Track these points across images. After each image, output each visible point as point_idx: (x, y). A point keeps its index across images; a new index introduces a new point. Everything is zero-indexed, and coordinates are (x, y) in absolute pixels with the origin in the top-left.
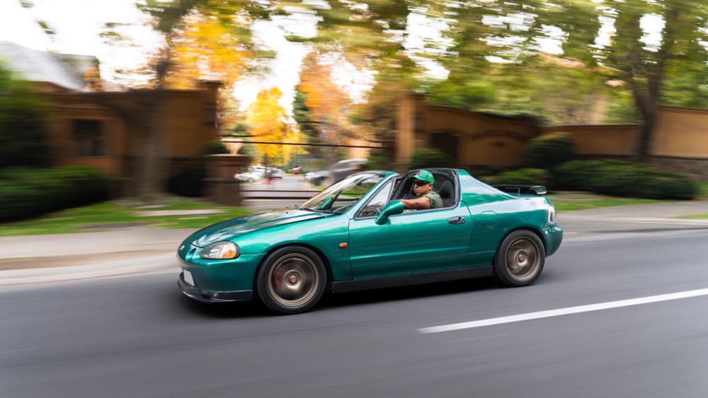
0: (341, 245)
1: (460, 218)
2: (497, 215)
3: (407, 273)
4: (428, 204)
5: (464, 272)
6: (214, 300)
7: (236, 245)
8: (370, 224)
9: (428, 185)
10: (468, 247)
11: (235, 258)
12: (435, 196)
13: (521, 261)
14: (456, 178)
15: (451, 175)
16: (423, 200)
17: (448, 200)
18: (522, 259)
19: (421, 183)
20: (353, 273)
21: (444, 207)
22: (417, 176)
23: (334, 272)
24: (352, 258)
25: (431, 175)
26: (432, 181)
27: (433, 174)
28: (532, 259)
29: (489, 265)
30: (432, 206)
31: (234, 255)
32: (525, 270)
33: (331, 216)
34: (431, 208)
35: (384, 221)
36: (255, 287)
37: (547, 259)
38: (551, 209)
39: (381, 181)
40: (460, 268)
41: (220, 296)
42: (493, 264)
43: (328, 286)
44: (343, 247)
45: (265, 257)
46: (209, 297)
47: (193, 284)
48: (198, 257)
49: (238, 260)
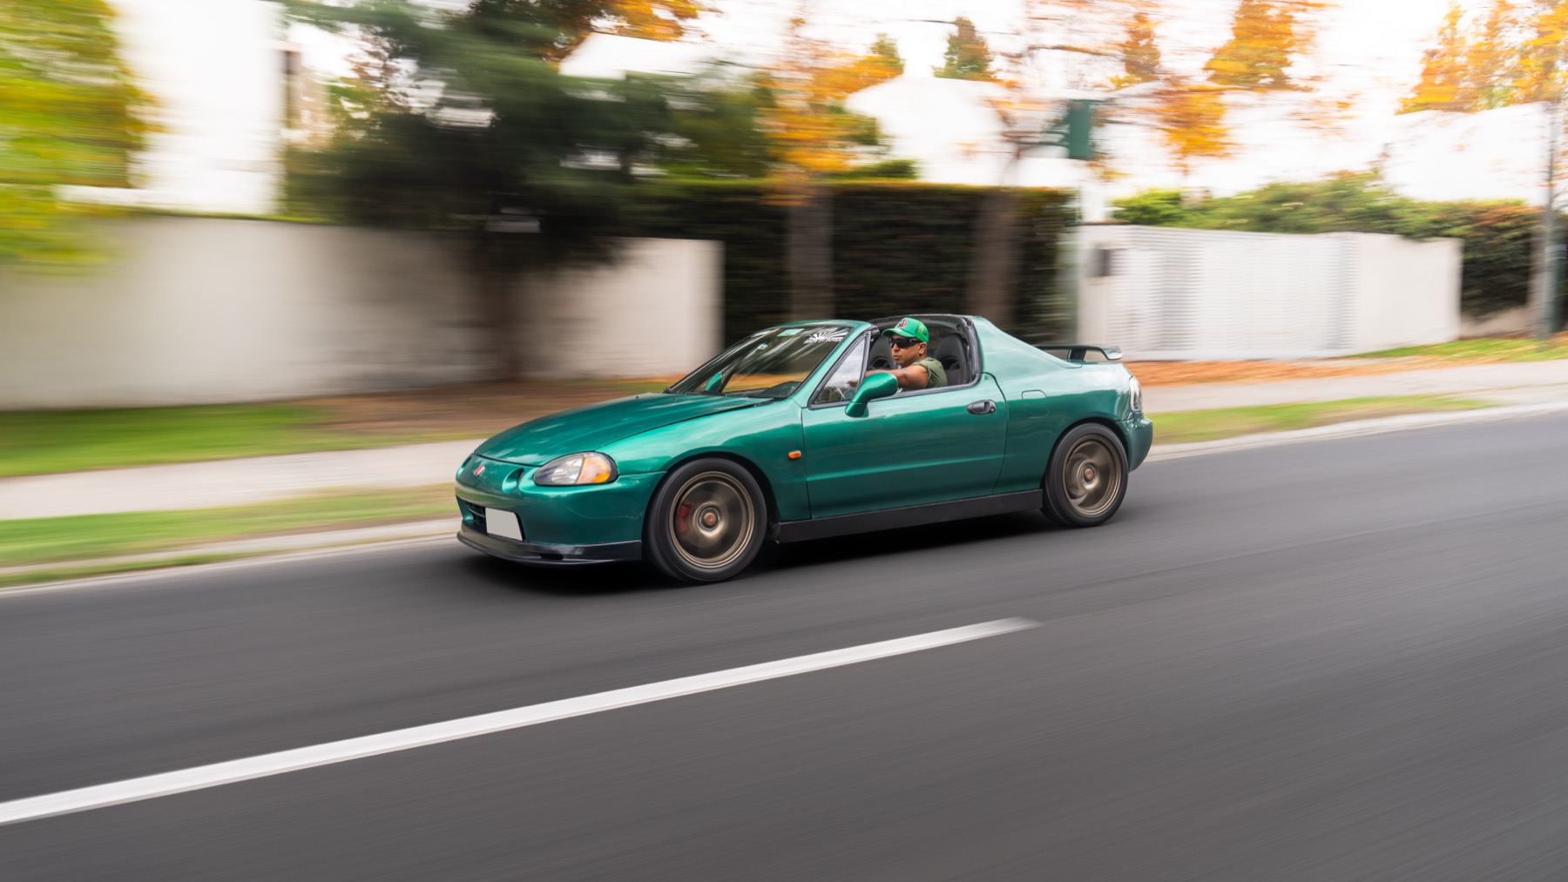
0: (792, 454)
1: (987, 403)
2: (1049, 399)
4: (924, 379)
5: (990, 501)
6: (566, 562)
7: (609, 458)
8: (836, 415)
9: (917, 347)
10: (1002, 456)
11: (610, 481)
12: (933, 364)
13: (1088, 481)
14: (971, 331)
15: (960, 325)
16: (914, 370)
18: (1089, 476)
19: (905, 343)
20: (811, 508)
21: (949, 384)
22: (897, 330)
23: (781, 503)
24: (810, 479)
25: (922, 327)
26: (926, 337)
27: (925, 325)
28: (1105, 473)
29: (1035, 488)
30: (929, 383)
31: (605, 478)
32: (1095, 497)
33: (763, 404)
34: (929, 386)
35: (859, 410)
36: (645, 535)
37: (1131, 475)
38: (1133, 385)
39: (845, 338)
40: (989, 495)
41: (588, 553)
42: (1043, 486)
43: (769, 530)
44: (796, 459)
45: (664, 479)
46: (559, 557)
47: (519, 537)
48: (532, 483)
49: (616, 485)
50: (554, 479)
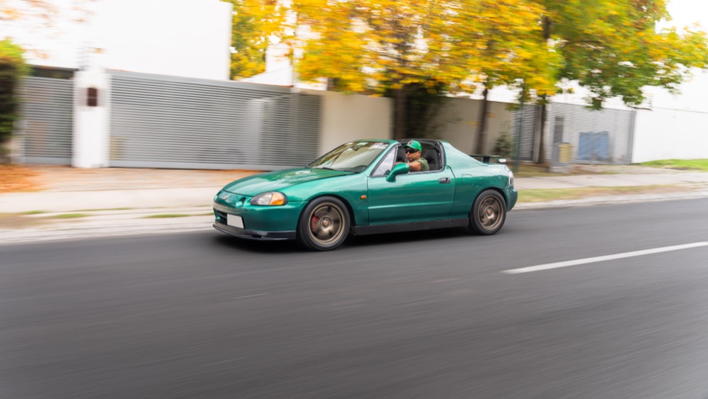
0: (363, 197)
1: (447, 179)
2: (475, 178)
3: (409, 221)
4: (420, 167)
5: (447, 222)
6: (263, 239)
7: (284, 194)
8: (382, 182)
9: (417, 153)
10: (452, 202)
11: (284, 205)
12: (424, 162)
13: (489, 215)
14: (441, 147)
15: (436, 144)
16: (415, 164)
17: (432, 165)
18: (490, 213)
19: (412, 151)
20: (369, 220)
21: (431, 170)
22: (408, 145)
23: (356, 218)
24: (370, 208)
25: (419, 144)
26: (420, 149)
27: (421, 144)
28: (497, 213)
29: (466, 217)
30: (422, 169)
31: (282, 203)
32: (492, 222)
33: (350, 174)
34: (421, 170)
35: (392, 179)
36: (298, 229)
37: (507, 213)
38: (510, 175)
39: (387, 147)
40: (446, 219)
42: (469, 216)
43: (351, 229)
44: (364, 199)
45: (307, 205)
46: (260, 236)
47: (242, 227)
48: (249, 204)
49: (287, 207)
50: (260, 203)
